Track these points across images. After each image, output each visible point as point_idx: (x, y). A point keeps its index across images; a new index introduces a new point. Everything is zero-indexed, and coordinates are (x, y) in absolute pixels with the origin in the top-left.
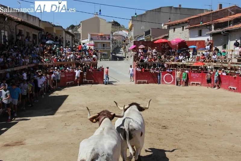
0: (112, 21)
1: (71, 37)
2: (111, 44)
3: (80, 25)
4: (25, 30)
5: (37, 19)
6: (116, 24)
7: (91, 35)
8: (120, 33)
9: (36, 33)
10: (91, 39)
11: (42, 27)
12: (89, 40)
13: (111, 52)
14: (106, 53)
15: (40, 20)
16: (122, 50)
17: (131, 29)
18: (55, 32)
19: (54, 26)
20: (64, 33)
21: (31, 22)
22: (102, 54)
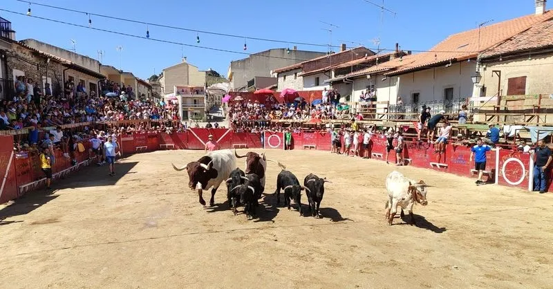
0: (209, 70)
1: (147, 88)
2: (205, 100)
3: (162, 74)
4: (78, 77)
5: (96, 63)
6: (213, 75)
7: (178, 87)
8: (220, 86)
9: (95, 81)
10: (178, 93)
11: (103, 73)
12: (175, 94)
13: (205, 110)
14: (198, 112)
15: (100, 65)
16: (221, 109)
17: (231, 79)
18: (122, 80)
19: (121, 72)
20: (136, 82)
21: (87, 66)
22: (192, 113)
